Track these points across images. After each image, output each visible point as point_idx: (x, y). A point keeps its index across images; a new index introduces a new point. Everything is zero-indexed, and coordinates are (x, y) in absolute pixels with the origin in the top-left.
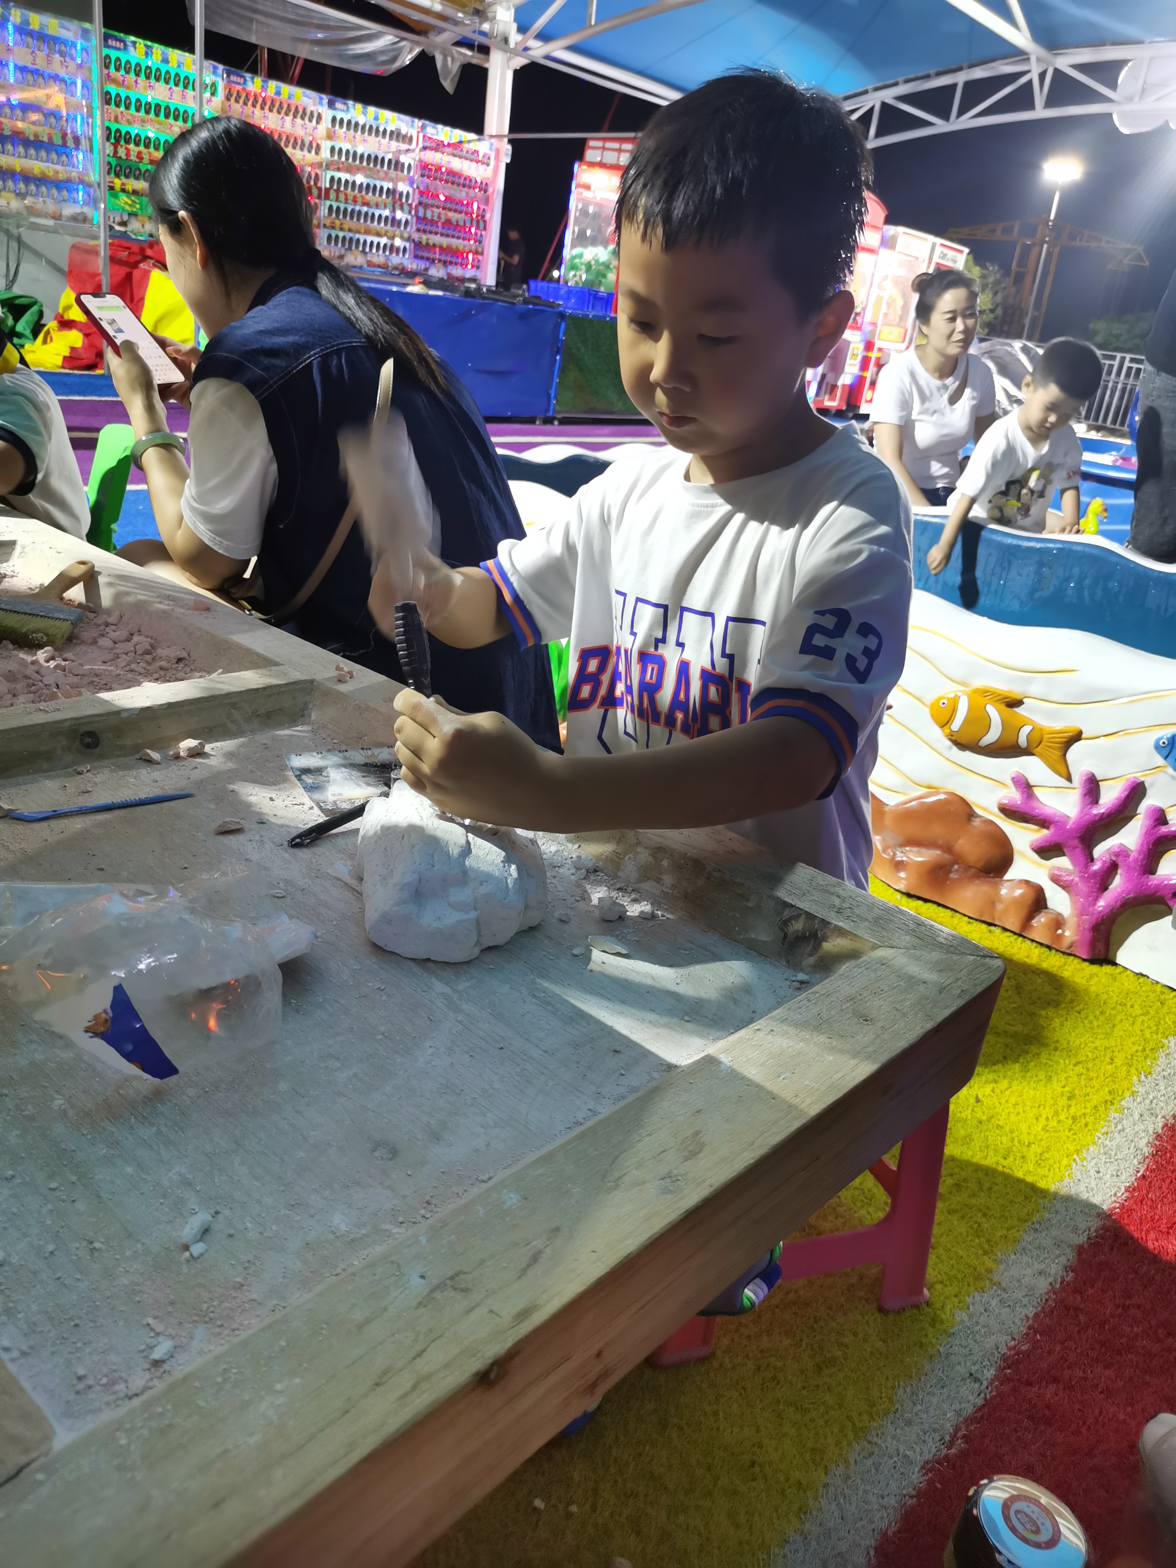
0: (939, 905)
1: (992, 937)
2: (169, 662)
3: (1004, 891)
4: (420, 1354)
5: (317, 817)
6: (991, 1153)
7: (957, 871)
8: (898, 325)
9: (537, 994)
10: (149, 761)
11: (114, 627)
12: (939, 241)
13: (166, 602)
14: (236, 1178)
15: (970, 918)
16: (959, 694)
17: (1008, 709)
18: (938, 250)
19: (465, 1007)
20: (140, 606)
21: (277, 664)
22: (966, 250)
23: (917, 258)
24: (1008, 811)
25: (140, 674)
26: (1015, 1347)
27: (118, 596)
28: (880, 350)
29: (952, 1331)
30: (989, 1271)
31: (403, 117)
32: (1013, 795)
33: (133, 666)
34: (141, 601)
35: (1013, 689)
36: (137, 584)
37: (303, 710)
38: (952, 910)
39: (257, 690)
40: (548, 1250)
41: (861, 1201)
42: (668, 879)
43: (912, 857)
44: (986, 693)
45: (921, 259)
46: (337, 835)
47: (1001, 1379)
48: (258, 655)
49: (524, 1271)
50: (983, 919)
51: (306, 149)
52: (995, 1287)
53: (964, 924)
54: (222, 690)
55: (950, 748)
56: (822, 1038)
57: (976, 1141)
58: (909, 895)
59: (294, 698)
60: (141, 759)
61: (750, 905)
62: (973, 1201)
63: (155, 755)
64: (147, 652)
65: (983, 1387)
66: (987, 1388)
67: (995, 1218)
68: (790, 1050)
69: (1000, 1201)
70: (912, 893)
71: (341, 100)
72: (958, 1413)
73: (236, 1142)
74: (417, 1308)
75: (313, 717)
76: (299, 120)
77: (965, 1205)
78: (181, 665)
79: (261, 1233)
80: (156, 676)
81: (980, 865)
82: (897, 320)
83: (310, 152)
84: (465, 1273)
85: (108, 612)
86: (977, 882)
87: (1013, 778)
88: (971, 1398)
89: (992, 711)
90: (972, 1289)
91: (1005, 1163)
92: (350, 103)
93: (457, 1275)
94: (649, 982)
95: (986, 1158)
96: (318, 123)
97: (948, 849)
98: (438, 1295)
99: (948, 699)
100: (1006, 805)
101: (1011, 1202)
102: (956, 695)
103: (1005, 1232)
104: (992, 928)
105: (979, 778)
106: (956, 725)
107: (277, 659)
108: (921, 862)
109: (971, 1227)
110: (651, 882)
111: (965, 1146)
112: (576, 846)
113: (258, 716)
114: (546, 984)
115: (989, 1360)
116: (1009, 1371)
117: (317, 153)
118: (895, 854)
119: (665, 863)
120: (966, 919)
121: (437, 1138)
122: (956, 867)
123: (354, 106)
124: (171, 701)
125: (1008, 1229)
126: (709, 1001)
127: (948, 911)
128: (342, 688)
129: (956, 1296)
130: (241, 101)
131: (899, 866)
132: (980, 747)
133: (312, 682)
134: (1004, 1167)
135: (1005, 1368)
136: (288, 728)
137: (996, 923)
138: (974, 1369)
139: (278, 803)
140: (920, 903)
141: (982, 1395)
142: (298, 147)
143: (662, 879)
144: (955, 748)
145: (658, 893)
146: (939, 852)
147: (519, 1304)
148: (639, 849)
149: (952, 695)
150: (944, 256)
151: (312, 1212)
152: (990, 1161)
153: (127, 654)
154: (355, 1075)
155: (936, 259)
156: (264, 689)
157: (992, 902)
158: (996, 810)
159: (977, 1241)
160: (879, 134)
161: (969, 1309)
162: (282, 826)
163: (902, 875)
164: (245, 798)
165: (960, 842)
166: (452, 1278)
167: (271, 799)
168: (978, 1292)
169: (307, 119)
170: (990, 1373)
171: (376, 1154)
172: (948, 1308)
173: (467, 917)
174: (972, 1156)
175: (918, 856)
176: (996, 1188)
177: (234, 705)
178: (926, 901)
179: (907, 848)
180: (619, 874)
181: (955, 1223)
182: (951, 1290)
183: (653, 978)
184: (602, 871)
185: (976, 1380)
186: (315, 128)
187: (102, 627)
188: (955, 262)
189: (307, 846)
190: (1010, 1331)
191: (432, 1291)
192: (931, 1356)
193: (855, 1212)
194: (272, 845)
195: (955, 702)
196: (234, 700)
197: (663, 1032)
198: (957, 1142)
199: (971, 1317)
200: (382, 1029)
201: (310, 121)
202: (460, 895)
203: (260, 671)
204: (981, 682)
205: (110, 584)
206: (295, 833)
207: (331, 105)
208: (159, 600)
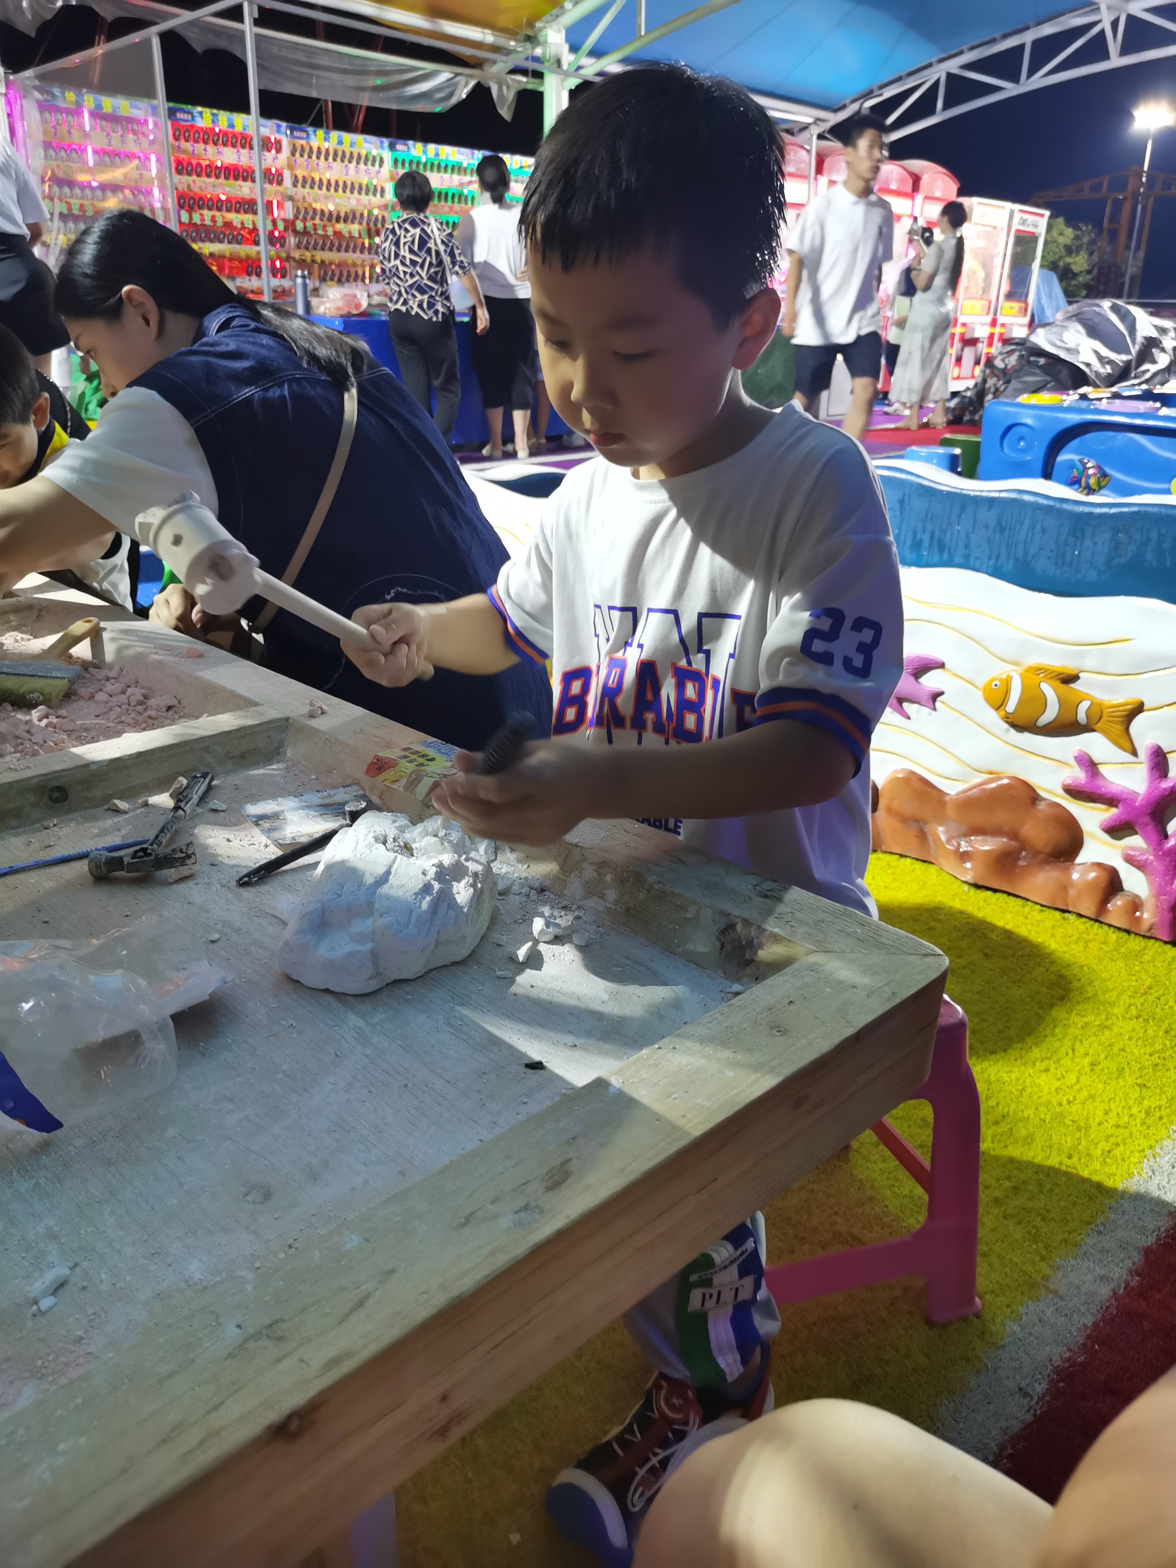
0: (1009, 894)
1: (1066, 925)
2: (158, 710)
3: (1075, 876)
4: (215, 1408)
5: (274, 853)
6: (1054, 1153)
7: (1025, 857)
8: (981, 299)
9: (453, 1022)
10: (117, 811)
11: (113, 681)
12: (1017, 207)
13: (162, 652)
14: (102, 1229)
15: (1042, 905)
16: (1011, 674)
17: (1063, 686)
18: (1017, 216)
19: (376, 1039)
20: (139, 658)
21: (256, 704)
22: (1047, 213)
23: (995, 227)
24: (1073, 792)
25: (129, 725)
26: (1070, 1358)
27: (119, 651)
28: (964, 325)
29: (1002, 1343)
30: (1046, 1278)
31: (463, 150)
32: (1077, 775)
33: (123, 718)
34: (140, 653)
35: (1067, 665)
36: (139, 636)
37: (279, 747)
38: (1023, 898)
39: (230, 732)
40: (377, 1294)
41: (911, 1209)
42: (612, 895)
43: (977, 846)
44: (1038, 670)
45: (999, 228)
46: (286, 872)
47: (1053, 1392)
48: (241, 697)
49: (345, 1317)
50: (1056, 906)
51: (371, 193)
52: (1051, 1296)
53: (1035, 913)
54: (194, 735)
55: (1008, 731)
56: (726, 1054)
57: (1038, 1140)
58: (977, 886)
59: (269, 737)
60: (109, 809)
61: (689, 915)
62: (1030, 1204)
63: (122, 805)
64: (140, 703)
65: (1034, 1402)
66: (1038, 1403)
67: (1055, 1221)
68: (689, 1067)
69: (1062, 1203)
70: (980, 883)
71: (401, 141)
72: (1004, 1431)
73: (111, 1192)
74: (226, 1359)
75: (289, 755)
76: (362, 166)
77: (1024, 1209)
78: (171, 713)
79: (114, 1284)
80: (144, 725)
81: (1048, 850)
82: (980, 292)
83: (375, 195)
84: (283, 1320)
85: (110, 667)
86: (1047, 867)
87: (1076, 757)
88: (1019, 1414)
89: (1047, 689)
90: (1026, 1298)
91: (1069, 1162)
92: (411, 143)
93: (276, 1322)
94: (574, 1002)
95: (1049, 1158)
96: (380, 166)
97: (1014, 835)
98: (250, 1345)
99: (1001, 680)
100: (1070, 785)
101: (1074, 1203)
102: (1008, 676)
103: (1066, 1235)
104: (1067, 915)
105: (1041, 759)
106: (1011, 707)
107: (258, 700)
108: (987, 852)
109: (1029, 1233)
110: (595, 898)
111: (1027, 1147)
112: (525, 866)
113: (232, 757)
114: (465, 1011)
115: (1040, 1373)
116: (1062, 1385)
117: (382, 196)
118: (959, 845)
119: (609, 878)
120: (1038, 907)
121: (314, 1177)
122: (1024, 853)
123: (414, 146)
124: (141, 750)
125: (1069, 1233)
126: (632, 1019)
127: (1020, 900)
128: (314, 723)
129: (1008, 1306)
130: (306, 155)
131: (964, 856)
132: (1039, 727)
133: (287, 719)
134: (1067, 1166)
135: (1058, 1381)
136: (263, 768)
137: (1070, 909)
138: (1023, 1384)
139: (235, 843)
140: (989, 893)
141: (1032, 1411)
142: (363, 192)
143: (604, 894)
144: (1012, 731)
145: (600, 909)
146: (1005, 840)
147: (332, 1352)
148: (585, 865)
149: (1004, 677)
150: (1024, 222)
151: (169, 1261)
152: (1053, 1161)
153: (120, 706)
154: (246, 1117)
155: (1015, 226)
156: (238, 730)
157: (1064, 887)
158: (1062, 792)
159: (1034, 1246)
160: (947, 106)
161: (1021, 1319)
162: (234, 866)
163: (968, 865)
164: (202, 841)
165: (1026, 827)
166: (270, 1326)
167: (228, 840)
168: (1033, 1301)
169: (369, 163)
170: (1040, 1388)
171: (249, 1198)
172: (998, 1321)
173: (362, 948)
174: (1034, 1158)
175: (986, 845)
176: (1057, 1190)
177: (206, 749)
178: (995, 891)
179: (972, 838)
180: (566, 892)
181: (1011, 1228)
182: (1002, 1300)
183: (578, 998)
184: (549, 890)
185: (1026, 1395)
186: (378, 172)
187: (103, 681)
188: (1036, 226)
189: (256, 883)
190: (1065, 1341)
191: (246, 1340)
192: (978, 1371)
193: (904, 1221)
194: (218, 886)
195: (1008, 682)
196: (206, 744)
197: (576, 1054)
198: (1017, 1143)
199: (1022, 1328)
200: (285, 1067)
201: (373, 165)
202: (362, 926)
203: (237, 713)
204: (1033, 660)
205: (113, 639)
206: (245, 871)
207: (392, 147)
208: (154, 651)
